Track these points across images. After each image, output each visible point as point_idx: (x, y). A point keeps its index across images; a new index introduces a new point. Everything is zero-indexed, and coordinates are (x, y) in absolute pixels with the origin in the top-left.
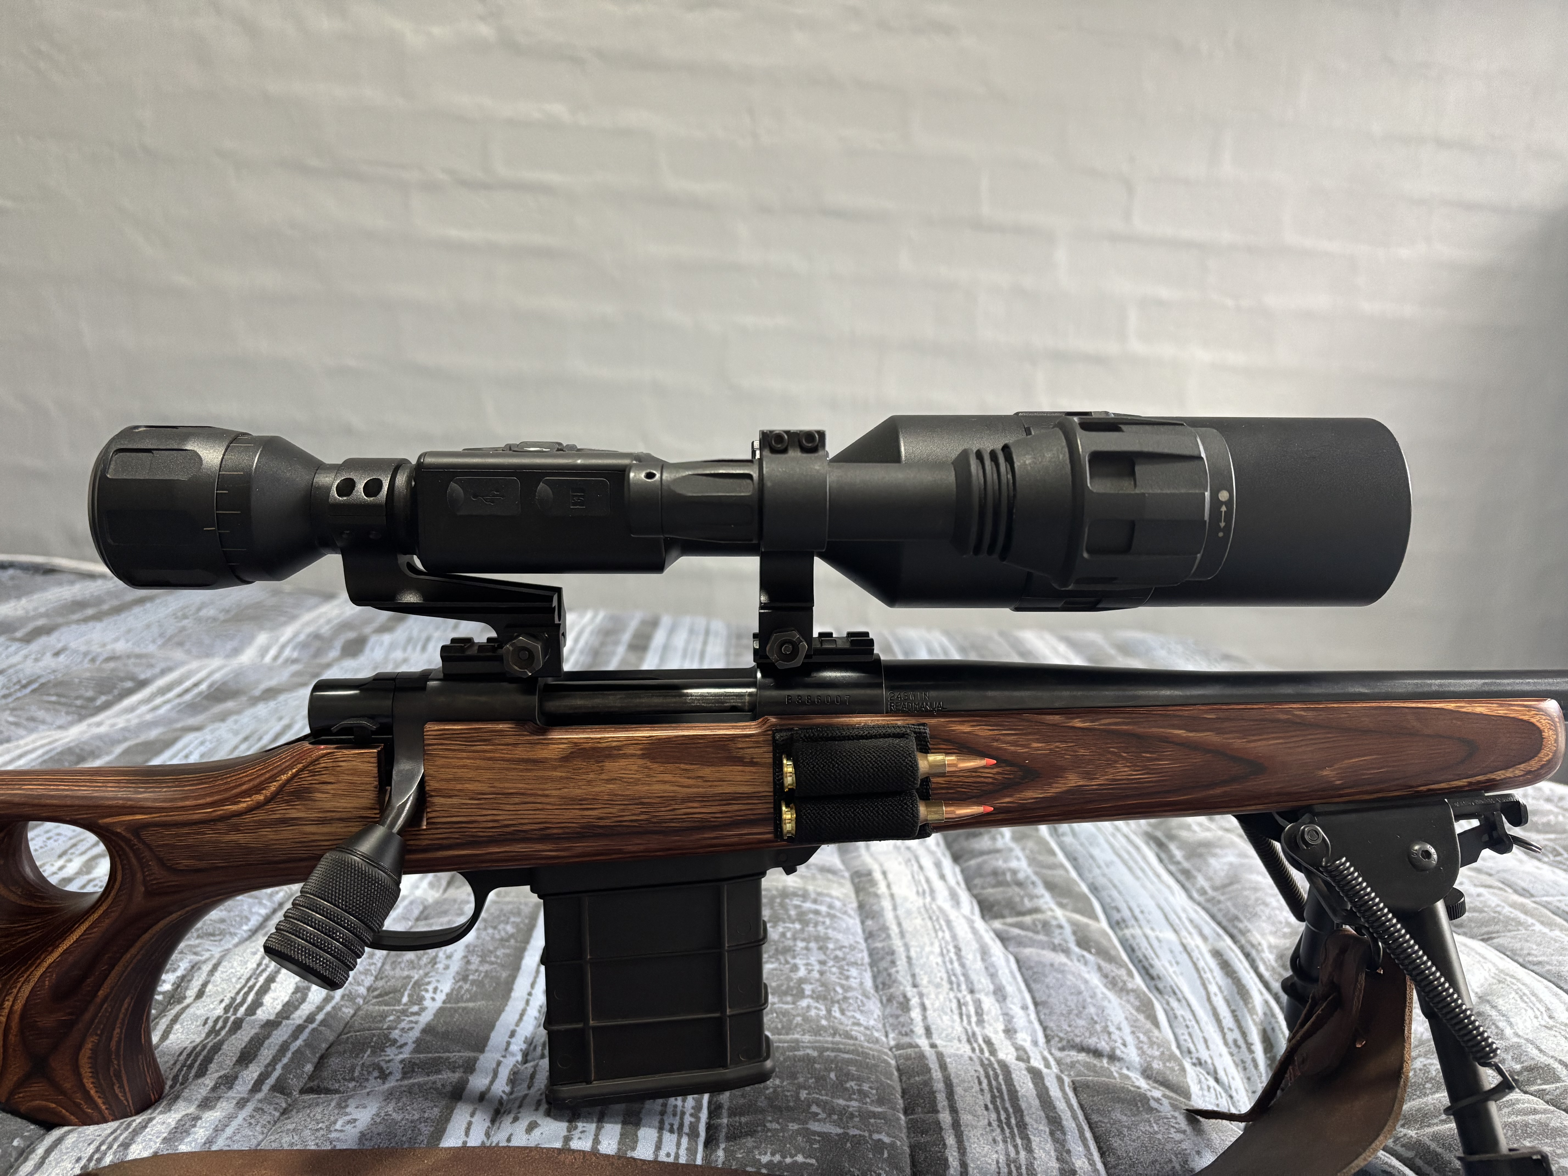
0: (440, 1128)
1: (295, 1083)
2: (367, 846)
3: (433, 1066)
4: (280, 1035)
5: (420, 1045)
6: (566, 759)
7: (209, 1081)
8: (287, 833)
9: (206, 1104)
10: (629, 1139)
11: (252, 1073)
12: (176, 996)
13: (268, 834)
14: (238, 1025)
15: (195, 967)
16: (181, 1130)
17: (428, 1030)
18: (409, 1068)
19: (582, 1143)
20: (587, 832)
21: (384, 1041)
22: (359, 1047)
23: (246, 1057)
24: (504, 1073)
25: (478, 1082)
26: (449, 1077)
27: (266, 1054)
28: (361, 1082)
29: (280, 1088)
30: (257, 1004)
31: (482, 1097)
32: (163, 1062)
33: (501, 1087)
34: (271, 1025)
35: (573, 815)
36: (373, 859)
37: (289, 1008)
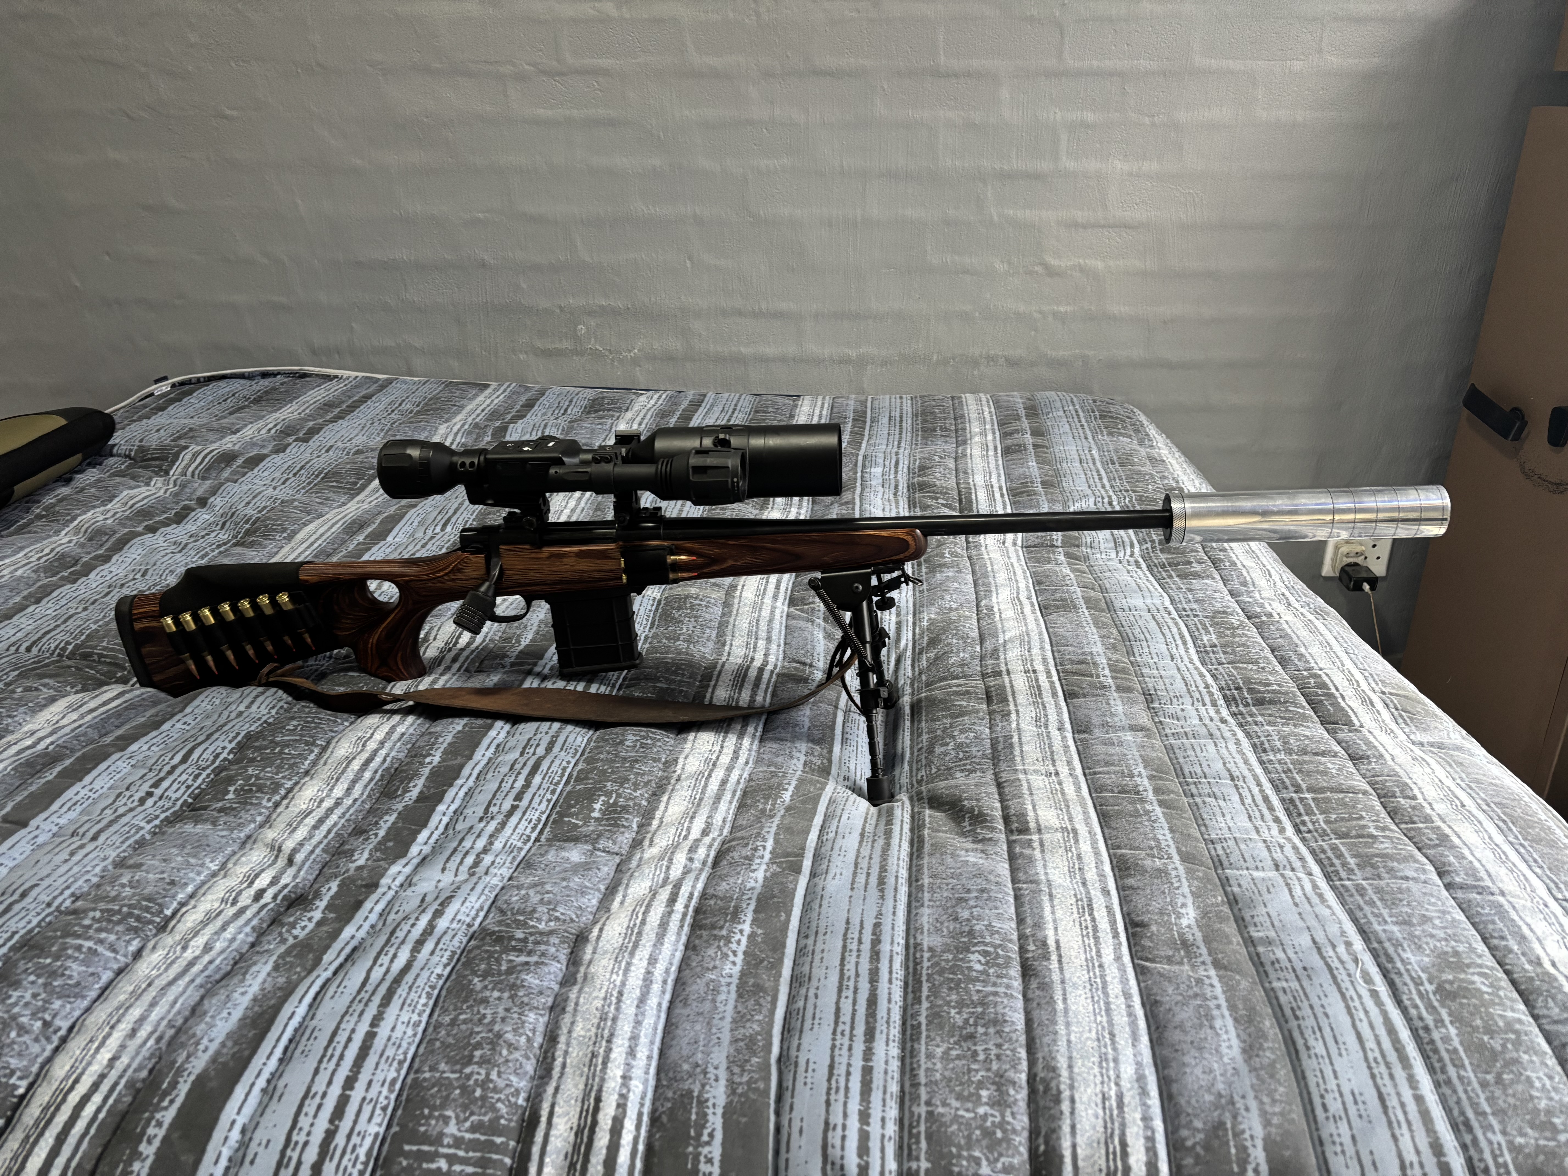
0: (522, 682)
1: (472, 669)
2: (483, 589)
3: (521, 664)
4: (465, 654)
5: (517, 657)
6: (549, 557)
7: (442, 668)
8: (457, 584)
9: (442, 674)
10: (588, 687)
11: (456, 666)
12: (426, 639)
13: (451, 584)
14: (450, 650)
15: (431, 629)
16: (434, 682)
17: (521, 652)
18: (513, 665)
19: (571, 687)
20: (560, 582)
21: (505, 656)
22: (496, 657)
23: (455, 660)
24: (548, 667)
25: (538, 669)
26: (527, 667)
27: (461, 659)
28: (496, 669)
29: (467, 670)
30: (456, 643)
31: (538, 674)
32: (425, 662)
33: (546, 671)
34: (462, 650)
35: (554, 576)
36: (486, 593)
37: (469, 644)
